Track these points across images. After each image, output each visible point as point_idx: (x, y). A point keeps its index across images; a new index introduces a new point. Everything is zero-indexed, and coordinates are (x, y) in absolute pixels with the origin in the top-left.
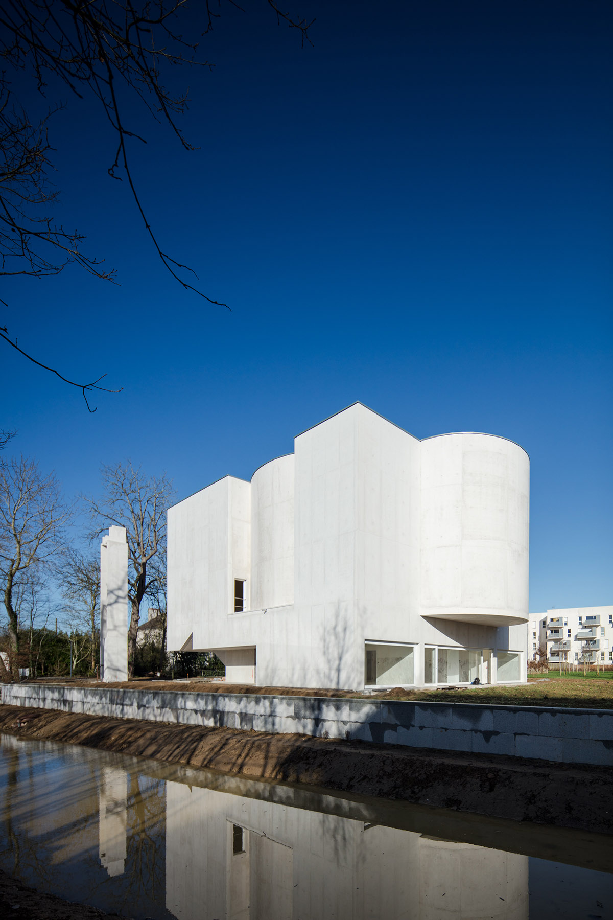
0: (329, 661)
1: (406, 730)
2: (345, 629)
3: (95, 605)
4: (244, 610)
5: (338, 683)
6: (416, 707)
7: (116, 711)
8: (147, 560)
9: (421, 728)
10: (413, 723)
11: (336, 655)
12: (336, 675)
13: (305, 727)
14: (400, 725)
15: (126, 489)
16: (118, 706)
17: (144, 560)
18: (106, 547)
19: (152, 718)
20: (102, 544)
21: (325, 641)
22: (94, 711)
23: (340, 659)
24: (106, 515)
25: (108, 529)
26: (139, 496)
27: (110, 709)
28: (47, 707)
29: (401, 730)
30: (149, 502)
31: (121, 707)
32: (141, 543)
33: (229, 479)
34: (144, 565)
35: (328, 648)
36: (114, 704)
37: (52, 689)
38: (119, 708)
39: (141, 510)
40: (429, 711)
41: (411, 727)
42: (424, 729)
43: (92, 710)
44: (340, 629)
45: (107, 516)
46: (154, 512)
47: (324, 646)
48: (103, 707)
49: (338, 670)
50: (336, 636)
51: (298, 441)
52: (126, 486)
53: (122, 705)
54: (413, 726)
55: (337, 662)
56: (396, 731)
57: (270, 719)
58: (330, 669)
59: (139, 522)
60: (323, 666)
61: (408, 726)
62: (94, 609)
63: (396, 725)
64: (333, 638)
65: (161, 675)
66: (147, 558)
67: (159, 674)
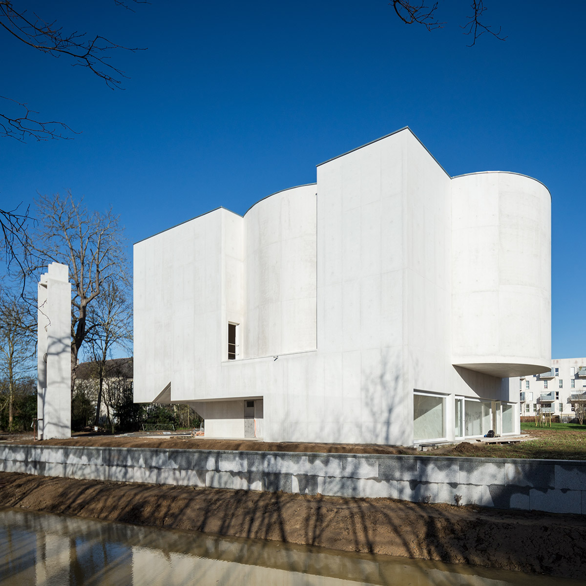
0: (373, 414)
1: (542, 493)
2: (397, 379)
3: (13, 353)
4: (237, 357)
5: (387, 438)
6: (556, 466)
7: (117, 473)
8: (87, 303)
9: (564, 491)
10: (551, 485)
11: (385, 408)
12: (384, 429)
13: (401, 491)
14: (533, 488)
15: (65, 224)
16: (119, 468)
17: (84, 302)
18: (46, 286)
19: (171, 482)
20: (40, 283)
21: (367, 391)
22: (83, 475)
23: (390, 411)
24: (42, 250)
25: (47, 266)
26: (81, 231)
27: (107, 473)
28: (8, 470)
29: (535, 493)
30: (91, 240)
31: (123, 470)
32: (81, 284)
33: (222, 212)
34: (84, 307)
35: (372, 400)
36: (113, 466)
37: (14, 449)
38: (120, 471)
39: (82, 248)
40: (576, 471)
41: (549, 490)
42: (568, 492)
43: (79, 473)
44: (388, 377)
45: (43, 252)
46: (98, 250)
47: (367, 397)
48: (97, 470)
49: (388, 423)
50: (384, 385)
51: (321, 170)
52: (65, 220)
53: (125, 466)
54: (553, 488)
55: (385, 415)
56: (528, 494)
57: (349, 482)
58: (375, 422)
59: (79, 261)
60: (366, 418)
61: (544, 488)
62: (11, 357)
63: (529, 488)
64: (379, 388)
65: (99, 429)
66: (88, 301)
67: (96, 429)
